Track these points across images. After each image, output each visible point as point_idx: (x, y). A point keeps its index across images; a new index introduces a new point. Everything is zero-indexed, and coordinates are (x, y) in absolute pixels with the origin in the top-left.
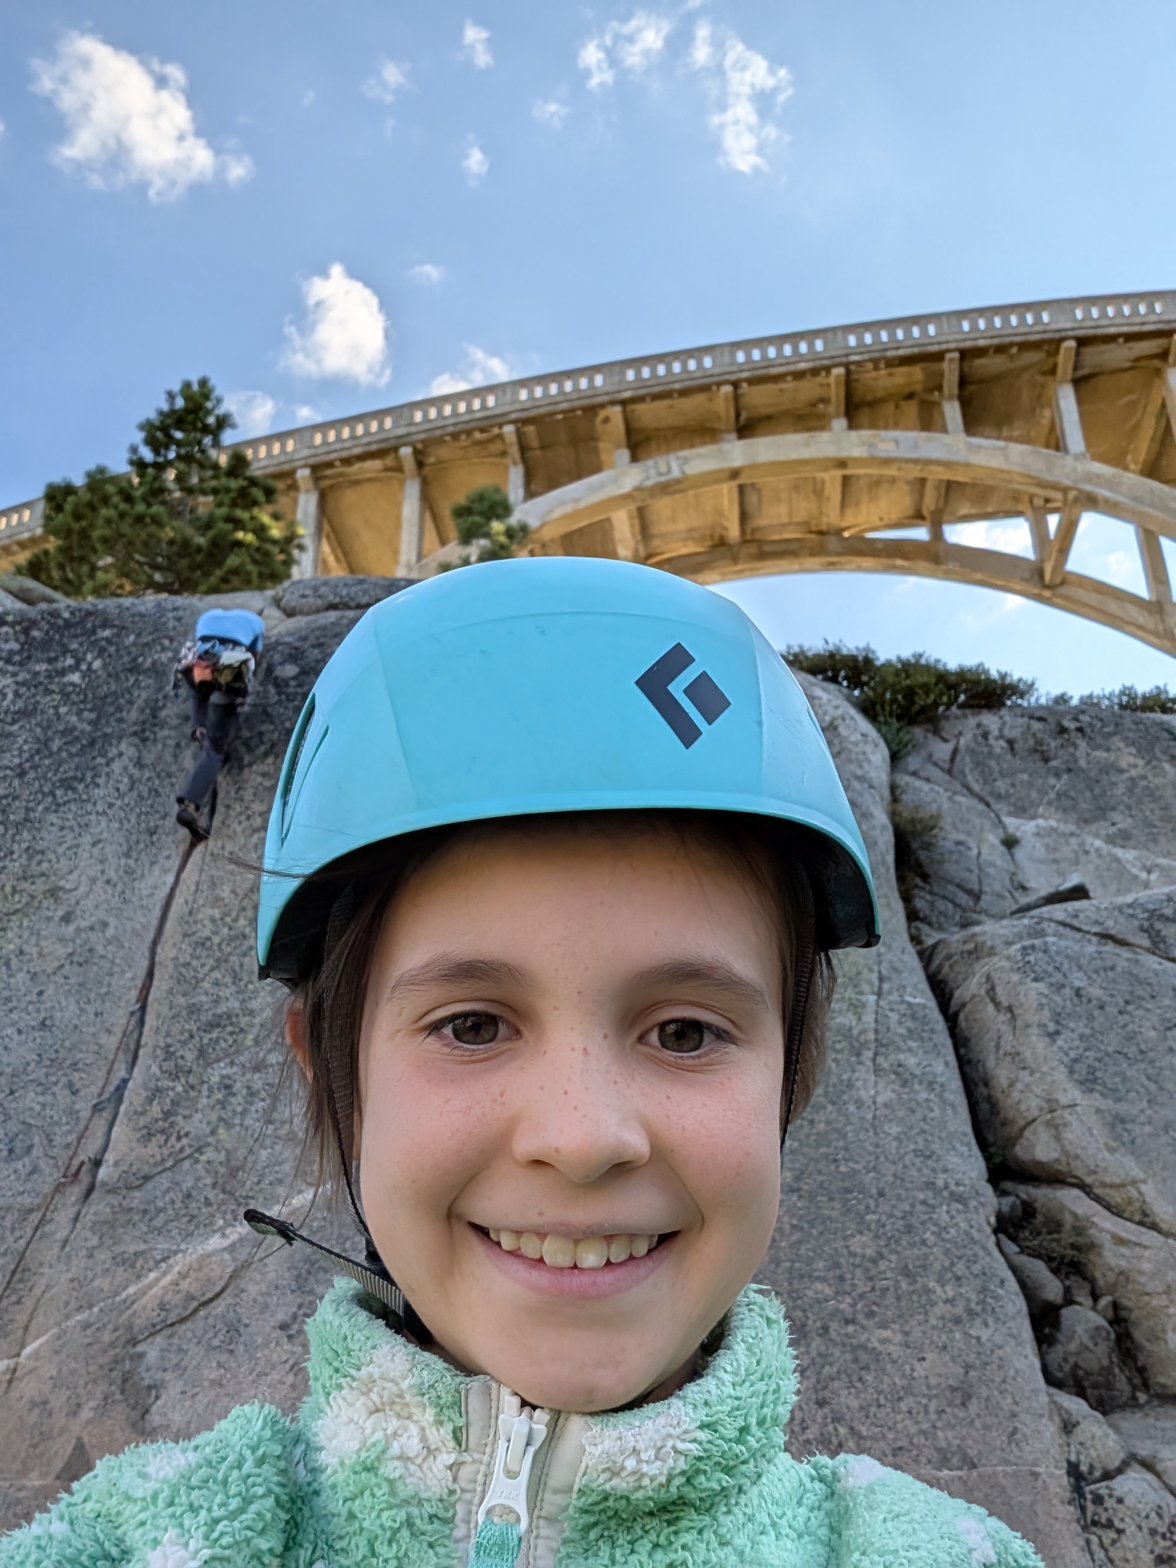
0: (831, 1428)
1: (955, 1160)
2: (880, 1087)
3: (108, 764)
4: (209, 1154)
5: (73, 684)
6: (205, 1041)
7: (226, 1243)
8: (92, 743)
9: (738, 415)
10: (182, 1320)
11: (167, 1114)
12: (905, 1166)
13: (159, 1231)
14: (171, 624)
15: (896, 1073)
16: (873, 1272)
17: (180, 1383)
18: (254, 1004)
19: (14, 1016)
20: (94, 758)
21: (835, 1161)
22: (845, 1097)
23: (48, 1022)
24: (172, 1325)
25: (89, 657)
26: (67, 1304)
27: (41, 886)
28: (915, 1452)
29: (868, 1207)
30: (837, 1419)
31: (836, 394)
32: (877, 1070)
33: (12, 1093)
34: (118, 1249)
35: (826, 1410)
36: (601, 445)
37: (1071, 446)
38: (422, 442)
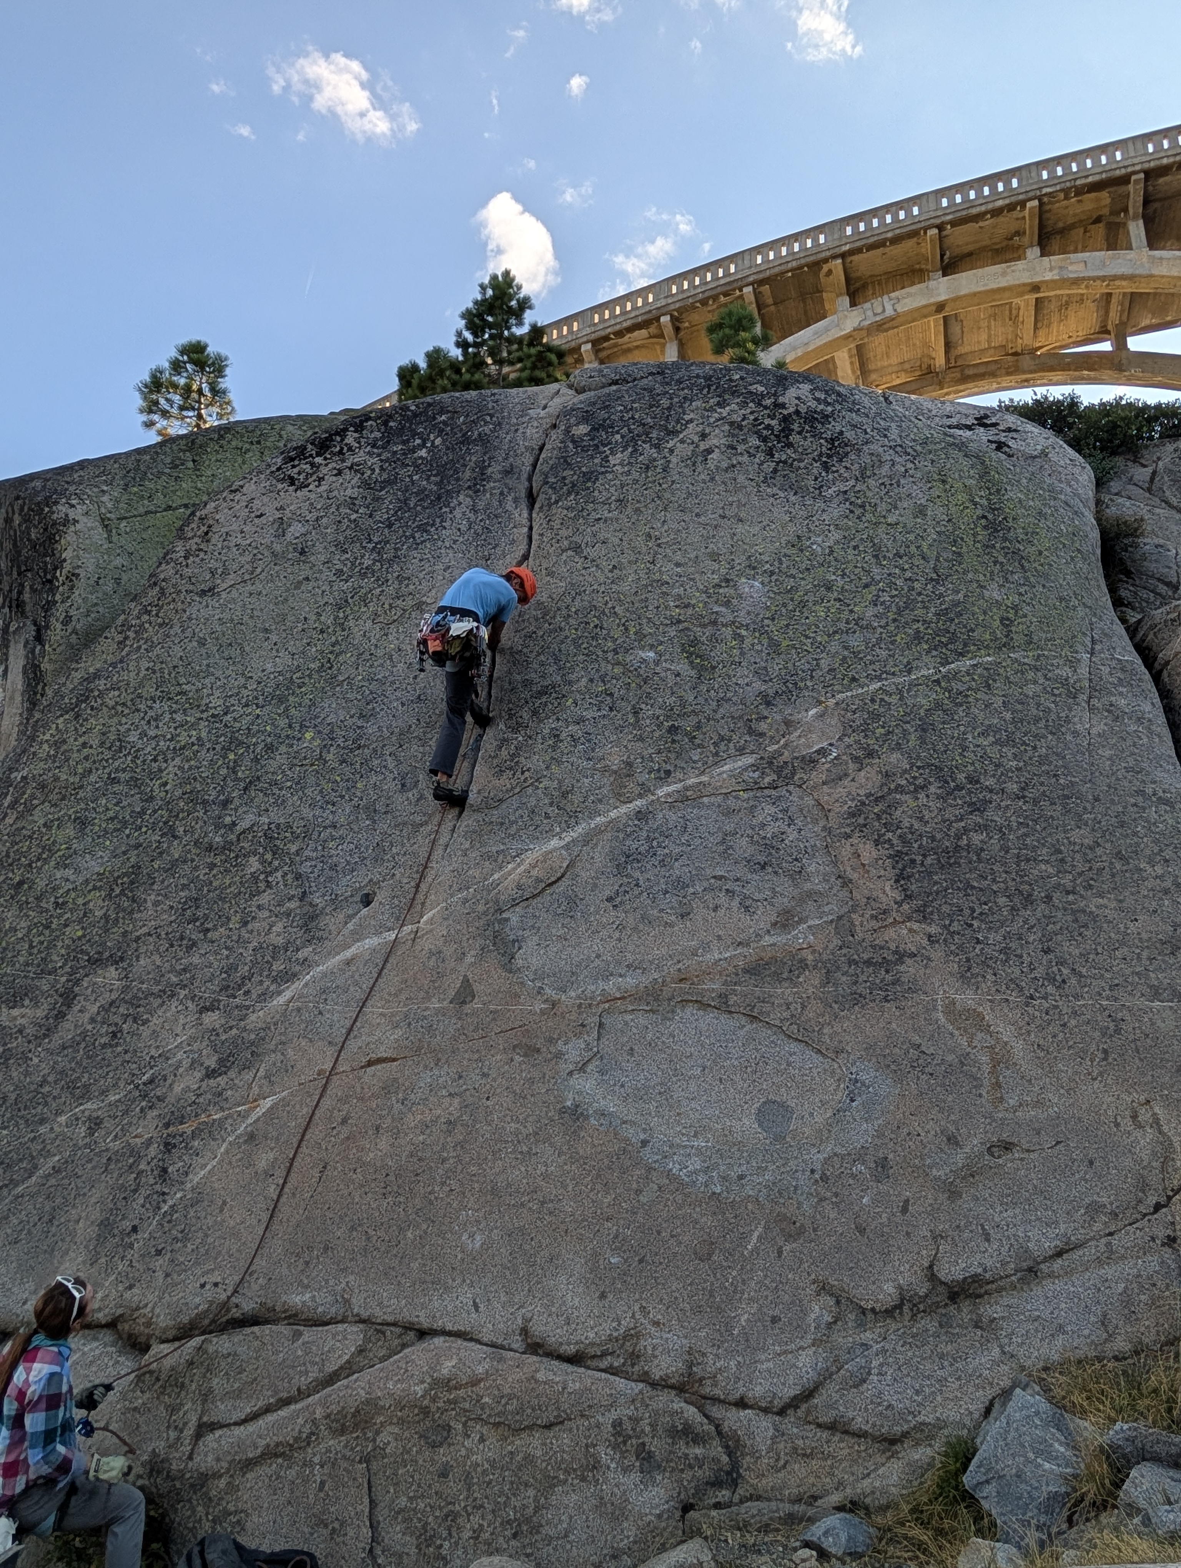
0: (1055, 969)
1: (1162, 774)
2: (1094, 722)
3: (451, 512)
4: (545, 783)
5: (421, 458)
6: (537, 705)
7: (562, 843)
8: (439, 498)
9: (942, 256)
10: (534, 896)
11: (513, 756)
12: (1118, 779)
13: (513, 836)
14: (490, 406)
15: (1108, 711)
16: (1090, 857)
17: (536, 938)
18: (573, 677)
19: (398, 693)
20: (441, 508)
21: (1055, 775)
22: (1064, 729)
23: (422, 697)
24: (527, 899)
25: (432, 436)
26: (451, 886)
27: (410, 602)
28: (1129, 988)
29: (1085, 808)
30: (1061, 963)
31: (1031, 226)
32: (1092, 709)
33: (401, 746)
34: (483, 850)
35: (1051, 956)
36: (825, 295)
38: (677, 310)
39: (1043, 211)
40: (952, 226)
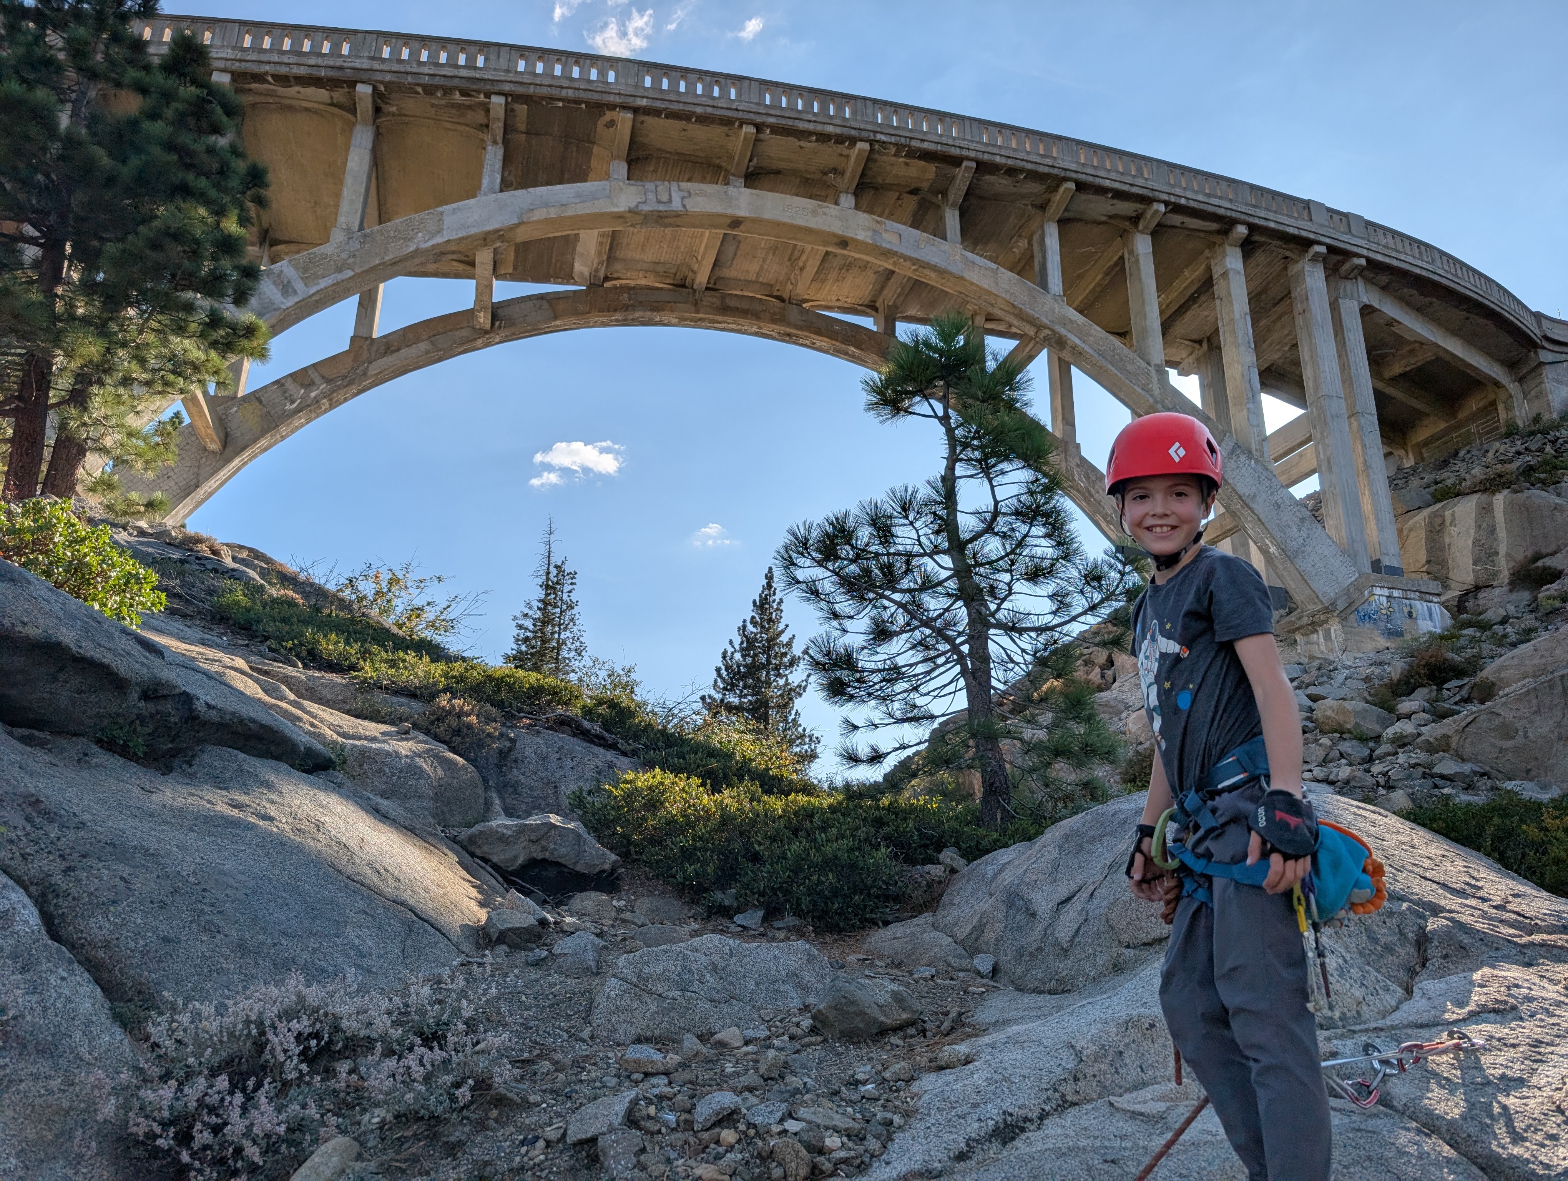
9: (751, 159)
31: (853, 169)
36: (596, 149)
37: (1051, 285)
38: (386, 84)
39: (870, 159)
40: (772, 132)
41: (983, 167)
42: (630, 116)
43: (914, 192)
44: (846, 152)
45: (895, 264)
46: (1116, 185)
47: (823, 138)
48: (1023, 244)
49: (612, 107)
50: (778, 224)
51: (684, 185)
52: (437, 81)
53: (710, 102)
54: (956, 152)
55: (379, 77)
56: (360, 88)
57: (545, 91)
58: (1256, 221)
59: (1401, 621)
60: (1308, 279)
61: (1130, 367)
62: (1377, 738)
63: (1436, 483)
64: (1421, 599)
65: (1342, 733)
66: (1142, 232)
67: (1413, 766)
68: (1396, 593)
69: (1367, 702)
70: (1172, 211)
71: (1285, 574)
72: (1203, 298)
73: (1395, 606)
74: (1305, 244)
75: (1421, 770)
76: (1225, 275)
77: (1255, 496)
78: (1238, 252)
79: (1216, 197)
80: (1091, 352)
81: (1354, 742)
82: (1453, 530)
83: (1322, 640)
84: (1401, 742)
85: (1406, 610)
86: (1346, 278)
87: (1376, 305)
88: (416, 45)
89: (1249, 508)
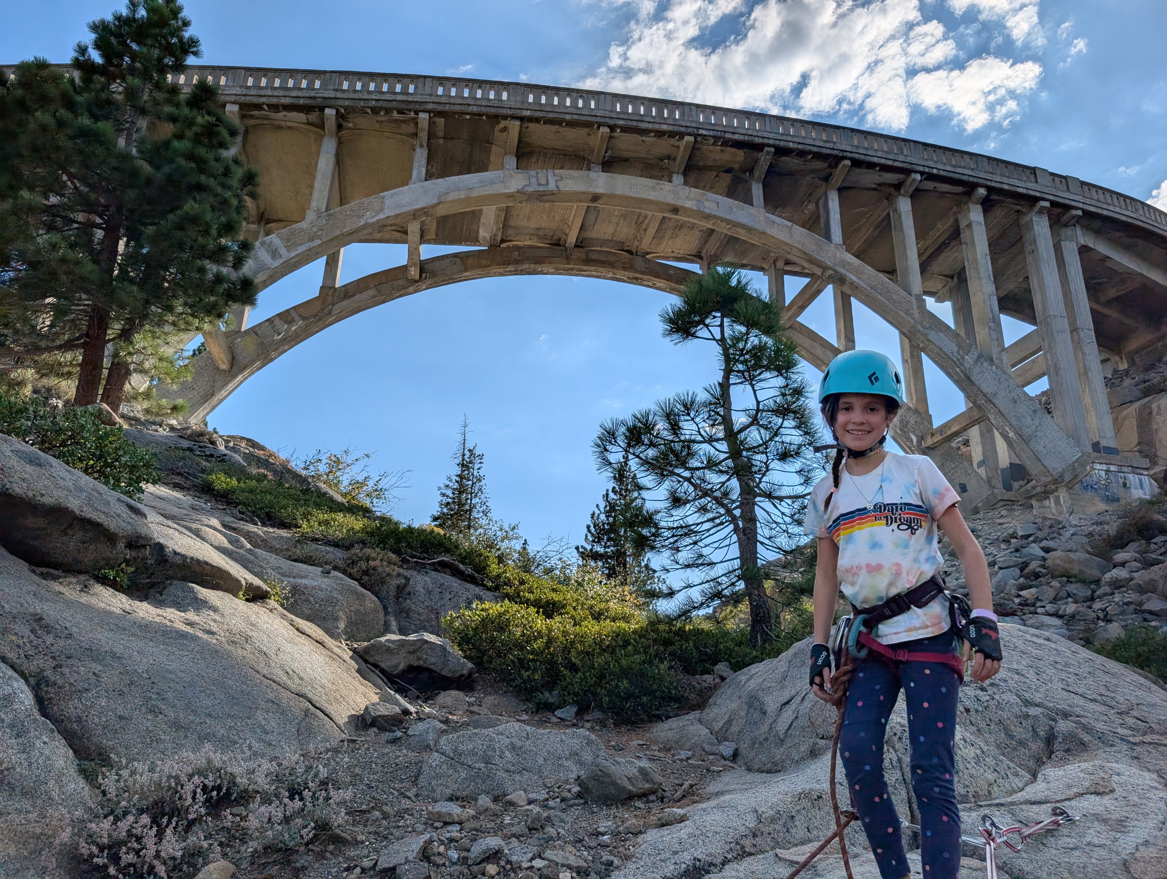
9: (606, 152)
31: (682, 155)
36: (494, 148)
37: (833, 237)
38: (345, 108)
39: (694, 149)
40: (621, 131)
41: (781, 151)
42: (518, 123)
43: (729, 171)
44: (678, 143)
45: (714, 224)
46: (883, 161)
47: (660, 134)
48: (811, 207)
49: (505, 117)
50: (627, 198)
51: (557, 172)
52: (380, 104)
53: (576, 111)
54: (758, 140)
55: (340, 103)
56: (327, 111)
57: (457, 108)
58: (993, 184)
59: (1116, 490)
60: (1036, 227)
61: (895, 297)
62: (1098, 582)
63: (1145, 382)
64: (1133, 472)
65: (1068, 577)
66: (904, 196)
67: (1126, 604)
68: (1113, 468)
69: (1089, 553)
70: (926, 179)
71: (1022, 454)
72: (953, 243)
73: (1112, 477)
74: (1033, 200)
75: (1133, 607)
76: (969, 226)
77: (996, 394)
78: (979, 208)
79: (960, 167)
80: (865, 286)
81: (1079, 585)
82: (1159, 419)
83: (1053, 505)
84: (1117, 585)
85: (1121, 481)
86: (1066, 225)
87: (1091, 245)
88: (367, 79)
89: (991, 401)
